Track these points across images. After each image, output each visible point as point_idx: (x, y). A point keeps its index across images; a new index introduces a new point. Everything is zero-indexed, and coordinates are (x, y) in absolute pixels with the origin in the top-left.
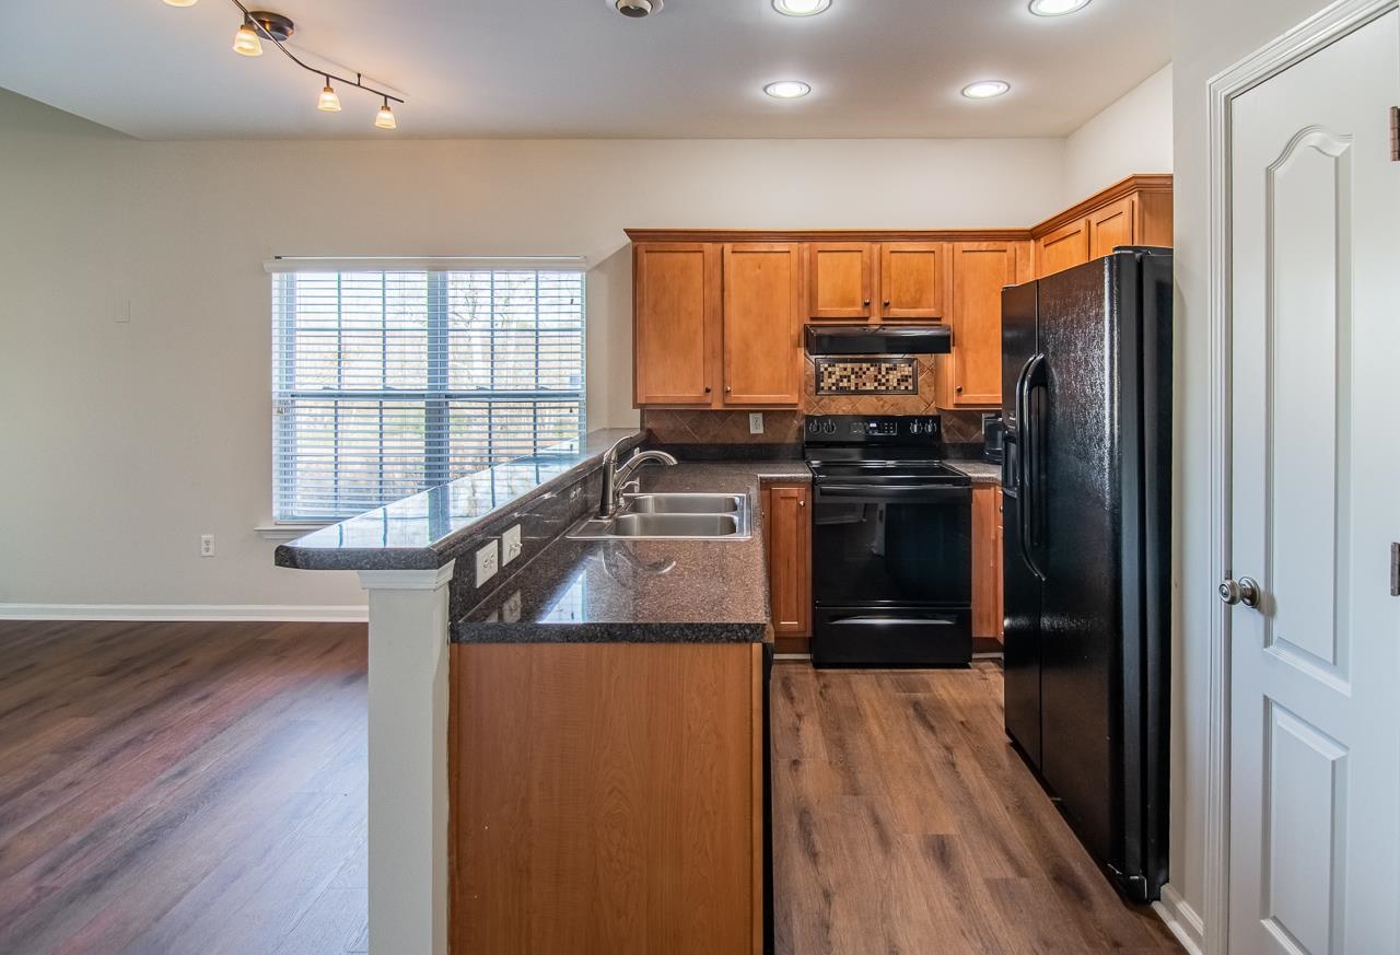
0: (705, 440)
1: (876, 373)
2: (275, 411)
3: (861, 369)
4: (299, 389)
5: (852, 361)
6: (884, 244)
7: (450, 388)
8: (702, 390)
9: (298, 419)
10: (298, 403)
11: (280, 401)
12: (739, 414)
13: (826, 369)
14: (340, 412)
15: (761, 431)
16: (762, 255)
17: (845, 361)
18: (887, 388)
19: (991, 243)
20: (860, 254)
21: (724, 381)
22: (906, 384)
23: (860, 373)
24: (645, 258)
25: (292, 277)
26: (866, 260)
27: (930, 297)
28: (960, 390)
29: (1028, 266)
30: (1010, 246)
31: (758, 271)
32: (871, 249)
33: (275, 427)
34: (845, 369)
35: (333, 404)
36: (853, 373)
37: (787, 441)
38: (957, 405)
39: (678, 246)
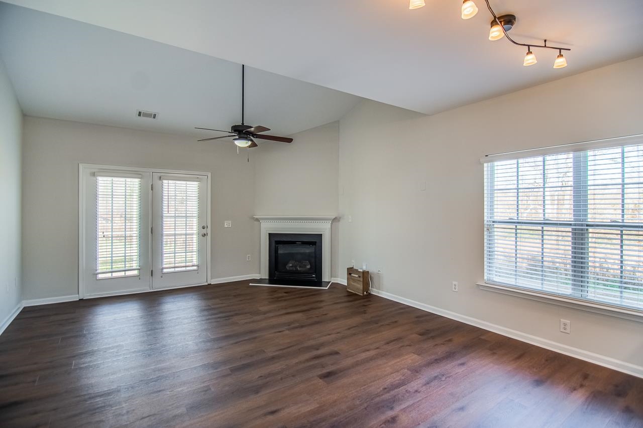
2: (485, 229)
4: (496, 218)
7: (589, 220)
9: (496, 233)
10: (496, 225)
11: (487, 224)
14: (518, 231)
25: (493, 165)
33: (485, 237)
35: (514, 227)
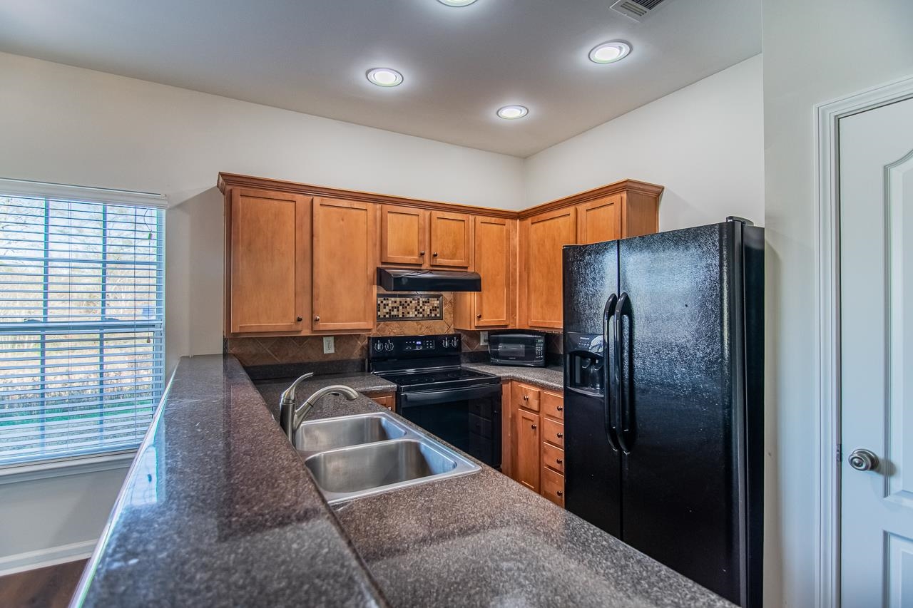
0: (284, 361)
1: (416, 305)
3: (406, 302)
5: (400, 296)
6: (433, 211)
8: (293, 318)
12: (318, 339)
13: (382, 302)
15: (332, 351)
16: (344, 210)
17: (395, 296)
18: (424, 316)
19: (497, 219)
20: (416, 217)
21: (312, 312)
22: (436, 312)
23: (406, 305)
24: (240, 202)
26: (421, 222)
27: (461, 252)
28: (480, 317)
29: (516, 236)
30: (508, 221)
31: (342, 222)
32: (424, 215)
34: (395, 302)
36: (401, 305)
37: (352, 358)
38: (476, 327)
39: (272, 194)
